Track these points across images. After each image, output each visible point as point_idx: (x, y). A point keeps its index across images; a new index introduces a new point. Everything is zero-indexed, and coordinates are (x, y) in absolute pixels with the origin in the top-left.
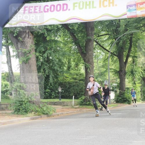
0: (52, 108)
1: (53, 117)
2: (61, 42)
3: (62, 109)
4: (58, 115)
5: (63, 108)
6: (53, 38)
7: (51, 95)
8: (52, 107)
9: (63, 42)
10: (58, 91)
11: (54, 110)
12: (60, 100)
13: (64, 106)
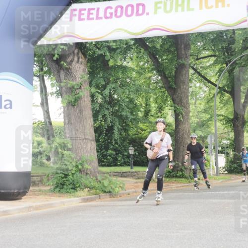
0: (118, 183)
1: (120, 198)
2: (133, 70)
3: (135, 184)
4: (129, 194)
5: (136, 182)
6: (119, 63)
7: (117, 160)
8: (119, 181)
9: (136, 68)
10: (129, 153)
11: (121, 185)
12: (132, 168)
13: (139, 178)
